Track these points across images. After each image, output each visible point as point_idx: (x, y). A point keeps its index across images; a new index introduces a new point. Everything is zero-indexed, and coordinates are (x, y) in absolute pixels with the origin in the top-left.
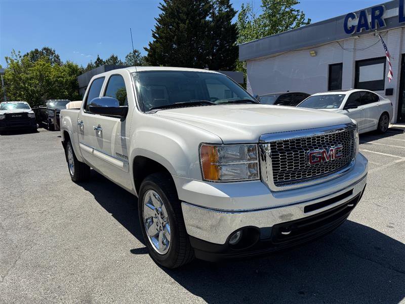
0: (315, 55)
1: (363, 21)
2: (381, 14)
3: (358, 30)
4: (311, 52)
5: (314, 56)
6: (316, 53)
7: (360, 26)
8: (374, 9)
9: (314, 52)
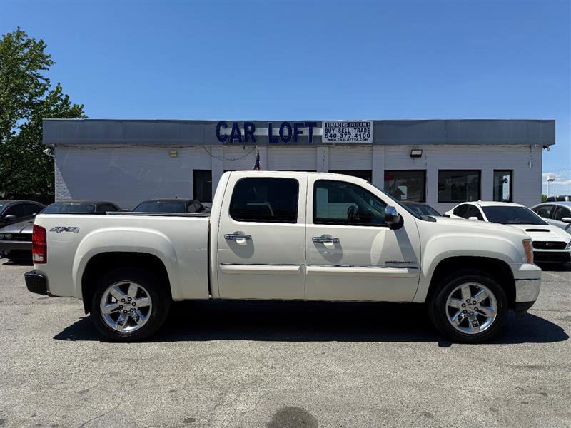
0: (175, 155)
1: (236, 133)
2: (253, 130)
3: (231, 141)
4: (171, 152)
5: (174, 157)
6: (177, 154)
7: (233, 136)
8: (247, 124)
9: (174, 152)
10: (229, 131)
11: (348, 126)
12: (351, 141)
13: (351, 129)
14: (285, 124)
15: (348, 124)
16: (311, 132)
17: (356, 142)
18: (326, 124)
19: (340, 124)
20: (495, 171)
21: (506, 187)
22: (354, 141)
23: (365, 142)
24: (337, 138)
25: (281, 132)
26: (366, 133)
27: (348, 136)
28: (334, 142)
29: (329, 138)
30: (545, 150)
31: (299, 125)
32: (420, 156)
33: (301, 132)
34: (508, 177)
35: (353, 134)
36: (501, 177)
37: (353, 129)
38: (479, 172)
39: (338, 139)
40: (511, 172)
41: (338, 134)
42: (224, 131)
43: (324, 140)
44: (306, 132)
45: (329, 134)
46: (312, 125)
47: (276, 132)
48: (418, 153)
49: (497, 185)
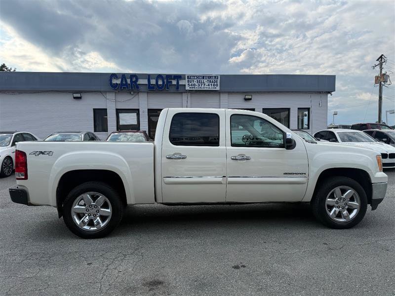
1: (124, 83)
3: (121, 88)
7: (122, 84)
8: (132, 76)
10: (118, 81)
11: (203, 79)
12: (205, 89)
13: (205, 81)
14: (159, 76)
15: (203, 77)
16: (178, 82)
17: (209, 89)
18: (188, 77)
19: (198, 77)
20: (299, 108)
21: (306, 119)
22: (207, 89)
23: (215, 89)
24: (196, 86)
25: (157, 82)
26: (216, 84)
27: (203, 85)
28: (194, 89)
29: (190, 86)
30: (329, 95)
31: (169, 77)
32: (251, 99)
33: (171, 82)
34: (307, 113)
35: (207, 84)
36: (303, 113)
37: (206, 80)
38: (289, 109)
39: (197, 88)
40: (308, 109)
41: (197, 84)
42: (115, 81)
43: (187, 88)
44: (174, 82)
45: (190, 84)
46: (178, 77)
47: (153, 82)
48: (250, 97)
49: (300, 117)
